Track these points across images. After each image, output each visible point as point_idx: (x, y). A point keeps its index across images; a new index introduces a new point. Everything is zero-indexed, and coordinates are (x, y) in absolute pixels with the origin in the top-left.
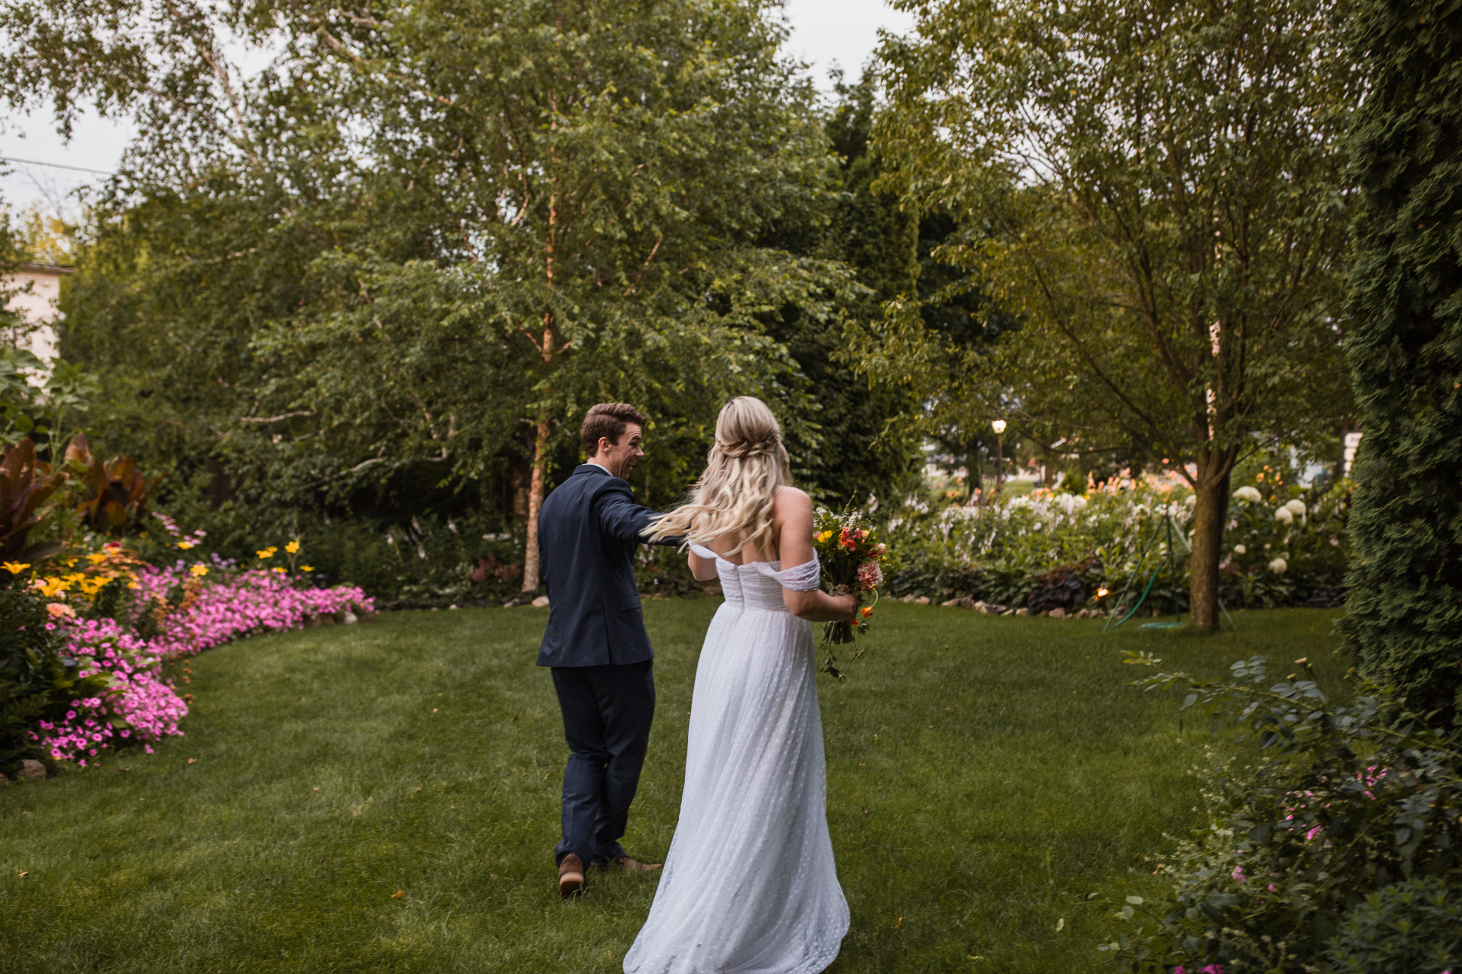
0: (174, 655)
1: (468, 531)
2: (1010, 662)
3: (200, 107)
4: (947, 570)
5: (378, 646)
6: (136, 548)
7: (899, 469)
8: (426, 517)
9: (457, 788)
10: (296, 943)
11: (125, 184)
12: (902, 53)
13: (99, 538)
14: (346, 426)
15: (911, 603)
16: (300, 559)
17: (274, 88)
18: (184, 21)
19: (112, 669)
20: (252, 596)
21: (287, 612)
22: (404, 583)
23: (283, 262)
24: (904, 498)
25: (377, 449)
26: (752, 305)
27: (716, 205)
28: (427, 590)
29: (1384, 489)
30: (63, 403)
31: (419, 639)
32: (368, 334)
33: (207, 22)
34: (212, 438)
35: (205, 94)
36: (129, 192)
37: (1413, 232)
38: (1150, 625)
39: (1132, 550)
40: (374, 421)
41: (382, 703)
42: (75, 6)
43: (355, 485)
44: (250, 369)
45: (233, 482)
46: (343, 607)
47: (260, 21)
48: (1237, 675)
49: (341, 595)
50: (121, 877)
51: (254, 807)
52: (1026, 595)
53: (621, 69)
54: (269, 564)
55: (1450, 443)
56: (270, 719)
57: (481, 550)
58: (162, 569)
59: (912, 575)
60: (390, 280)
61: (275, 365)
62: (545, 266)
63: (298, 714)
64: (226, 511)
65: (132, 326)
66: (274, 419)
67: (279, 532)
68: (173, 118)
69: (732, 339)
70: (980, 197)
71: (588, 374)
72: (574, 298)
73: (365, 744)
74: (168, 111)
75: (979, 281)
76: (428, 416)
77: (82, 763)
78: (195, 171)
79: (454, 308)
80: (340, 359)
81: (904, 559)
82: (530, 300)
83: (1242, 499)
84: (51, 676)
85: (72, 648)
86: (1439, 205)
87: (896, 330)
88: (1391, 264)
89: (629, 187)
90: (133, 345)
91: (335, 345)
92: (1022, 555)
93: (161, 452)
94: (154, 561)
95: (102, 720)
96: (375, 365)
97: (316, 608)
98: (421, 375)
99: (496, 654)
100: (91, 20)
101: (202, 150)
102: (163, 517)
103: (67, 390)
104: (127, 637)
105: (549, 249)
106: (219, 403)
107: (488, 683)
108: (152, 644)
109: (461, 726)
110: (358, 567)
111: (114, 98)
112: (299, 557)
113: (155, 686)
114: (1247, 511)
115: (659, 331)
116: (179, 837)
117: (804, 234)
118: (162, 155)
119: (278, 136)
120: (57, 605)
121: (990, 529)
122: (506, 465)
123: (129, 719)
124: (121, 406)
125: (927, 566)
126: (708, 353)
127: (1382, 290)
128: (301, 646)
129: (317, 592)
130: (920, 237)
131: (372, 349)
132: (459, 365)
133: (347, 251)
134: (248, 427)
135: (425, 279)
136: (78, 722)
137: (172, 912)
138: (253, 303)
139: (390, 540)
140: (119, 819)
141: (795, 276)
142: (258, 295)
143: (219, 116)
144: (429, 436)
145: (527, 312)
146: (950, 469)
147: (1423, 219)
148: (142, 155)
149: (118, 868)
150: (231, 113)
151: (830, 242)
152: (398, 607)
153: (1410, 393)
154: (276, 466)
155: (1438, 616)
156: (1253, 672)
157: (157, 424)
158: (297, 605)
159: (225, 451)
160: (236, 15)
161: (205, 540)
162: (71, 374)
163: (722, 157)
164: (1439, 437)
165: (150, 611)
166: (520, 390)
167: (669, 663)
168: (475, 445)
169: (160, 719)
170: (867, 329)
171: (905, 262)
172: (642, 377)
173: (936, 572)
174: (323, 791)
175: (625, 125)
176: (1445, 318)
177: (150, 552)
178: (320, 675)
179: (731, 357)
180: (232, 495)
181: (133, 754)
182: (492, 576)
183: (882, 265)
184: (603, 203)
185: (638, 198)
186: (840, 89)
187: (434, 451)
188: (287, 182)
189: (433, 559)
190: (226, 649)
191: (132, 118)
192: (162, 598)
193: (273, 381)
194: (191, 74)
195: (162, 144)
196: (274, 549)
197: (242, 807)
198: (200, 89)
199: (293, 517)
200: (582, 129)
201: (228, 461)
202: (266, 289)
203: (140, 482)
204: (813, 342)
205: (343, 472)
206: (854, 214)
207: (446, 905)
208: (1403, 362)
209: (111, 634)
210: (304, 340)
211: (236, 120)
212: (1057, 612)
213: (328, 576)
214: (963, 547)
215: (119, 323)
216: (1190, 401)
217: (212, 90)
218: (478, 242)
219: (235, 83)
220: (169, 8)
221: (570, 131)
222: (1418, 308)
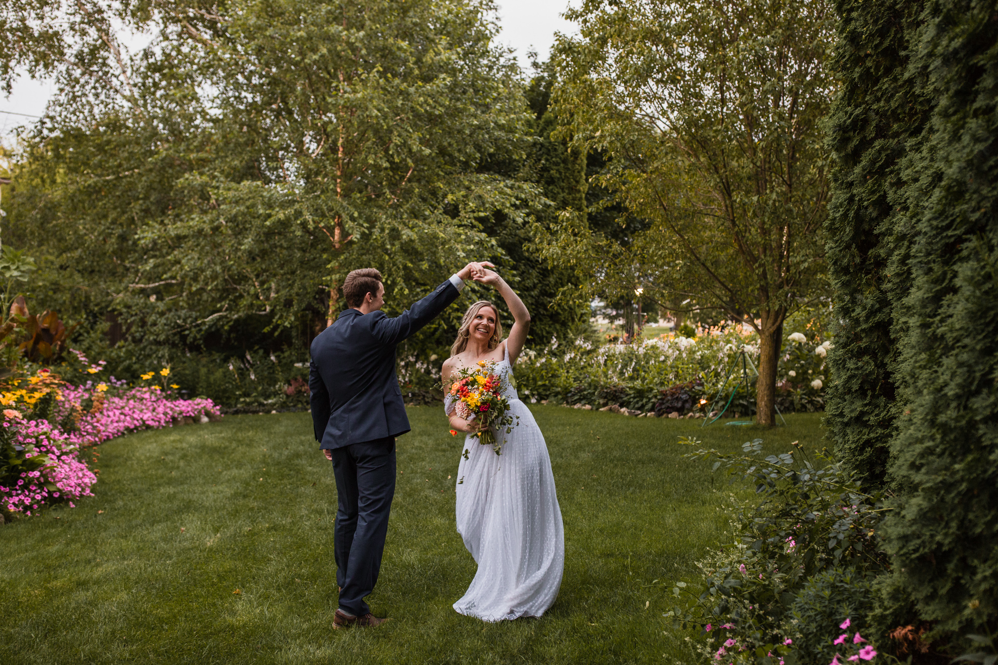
0: (86, 443)
1: (284, 361)
2: (639, 447)
3: (100, 73)
4: (603, 387)
5: (223, 438)
6: (59, 373)
7: (573, 320)
8: (256, 352)
9: (274, 528)
10: (173, 620)
11: (49, 125)
12: (570, 48)
13: (35, 366)
14: (202, 290)
15: (579, 409)
16: (170, 380)
17: (151, 60)
18: (89, 15)
19: (47, 452)
20: (137, 405)
21: (162, 416)
22: (240, 396)
23: (157, 180)
24: (576, 339)
25: (222, 307)
26: (473, 212)
27: (450, 145)
28: (256, 401)
29: (848, 338)
30: (11, 276)
31: (250, 434)
32: (216, 229)
33: (105, 15)
34: (110, 298)
35: (104, 64)
36: (51, 130)
37: (864, 180)
38: (731, 423)
39: (723, 374)
40: (220, 287)
41: (226, 475)
42: (14, 4)
43: (206, 330)
44: (135, 251)
45: (124, 328)
46: (200, 412)
47: (141, 15)
48: (745, 450)
49: (198, 404)
50: (58, 583)
51: (143, 541)
52: (654, 404)
53: (386, 53)
54: (149, 383)
55: (884, 310)
56: (152, 485)
57: (293, 374)
58: (77, 387)
59: (580, 390)
60: (231, 194)
61: (152, 249)
62: (335, 185)
63: (170, 482)
64: (120, 348)
65: (54, 222)
66: (151, 285)
67: (155, 362)
68: (82, 81)
69: (460, 235)
70: (619, 145)
71: (364, 257)
72: (355, 207)
73: (215, 501)
74: (78, 76)
75: (621, 198)
76: (256, 284)
77: (29, 513)
78: (97, 117)
79: (274, 213)
80: (198, 245)
81: (576, 380)
82: (325, 208)
83: (794, 341)
84: (7, 457)
85: (21, 439)
86: (877, 165)
87: (566, 229)
88: (851, 199)
89: (391, 132)
90: (54, 234)
91: (193, 236)
92: (652, 378)
93: (74, 308)
94: (71, 381)
95: (41, 486)
96: (220, 250)
97: (181, 413)
98: (252, 257)
99: (302, 443)
100: (26, 14)
101: (102, 102)
102: (77, 352)
103: (13, 267)
104: (56, 432)
105: (339, 173)
106: (114, 274)
107: (296, 462)
108: (72, 436)
109: (278, 489)
110: (209, 385)
111: (41, 66)
112: (170, 379)
113: (75, 464)
114: (797, 349)
115: (412, 228)
116: (95, 559)
117: (510, 163)
118: (74, 105)
119: (154, 93)
120: (10, 411)
121: (631, 360)
122: (310, 316)
123: (59, 485)
124: (46, 275)
125: (590, 385)
126: (443, 244)
127: (845, 215)
128: (172, 438)
129: (182, 402)
130: (588, 165)
131: (219, 240)
132: (278, 250)
133: (201, 174)
134: (133, 291)
135: (254, 193)
136: (25, 487)
137: (92, 604)
138: (138, 207)
139: (231, 367)
140: (54, 549)
141: (501, 193)
142: (141, 202)
143: (114, 79)
144: (258, 298)
145: (323, 215)
146: (612, 319)
147: (869, 172)
148: (61, 105)
149: (56, 578)
150: (122, 78)
151: (527, 169)
152: (237, 412)
153: (861, 280)
154: (153, 317)
155: (877, 415)
156: (754, 449)
157: (70, 289)
158: (168, 410)
159: (118, 307)
160: (125, 10)
161: (105, 367)
162: (16, 256)
163: (455, 113)
164: (877, 306)
165: (70, 414)
166: (319, 267)
167: (416, 448)
168: (288, 303)
169: (79, 485)
170: (548, 229)
171: (577, 182)
172: (400, 259)
173: (596, 388)
174: (188, 530)
175: (389, 92)
176: (880, 234)
177: (69, 376)
178: (184, 457)
179: (459, 246)
180: (123, 337)
181: (62, 508)
182: (300, 391)
183: (562, 184)
184: (374, 143)
185: (397, 140)
186: (535, 65)
187: (261, 307)
188: (161, 126)
189: (260, 380)
190: (121, 440)
191: (53, 80)
192: (78, 406)
193: (151, 261)
194: (94, 51)
195: (74, 98)
196: (153, 373)
197: (135, 540)
198: (100, 61)
199: (165, 351)
200: (359, 95)
201: (121, 314)
202: (146, 198)
203: (61, 328)
204: (516, 235)
205: (199, 322)
206: (543, 150)
207: (267, 598)
208: (858, 260)
209: (45, 430)
210: (173, 233)
211: (125, 82)
212: (674, 415)
213: (189, 391)
214: (614, 372)
215: (45, 220)
216: (756, 278)
217: (108, 62)
218: (291, 167)
219: (125, 57)
220: (79, 4)
221: (351, 96)
222: (867, 227)
